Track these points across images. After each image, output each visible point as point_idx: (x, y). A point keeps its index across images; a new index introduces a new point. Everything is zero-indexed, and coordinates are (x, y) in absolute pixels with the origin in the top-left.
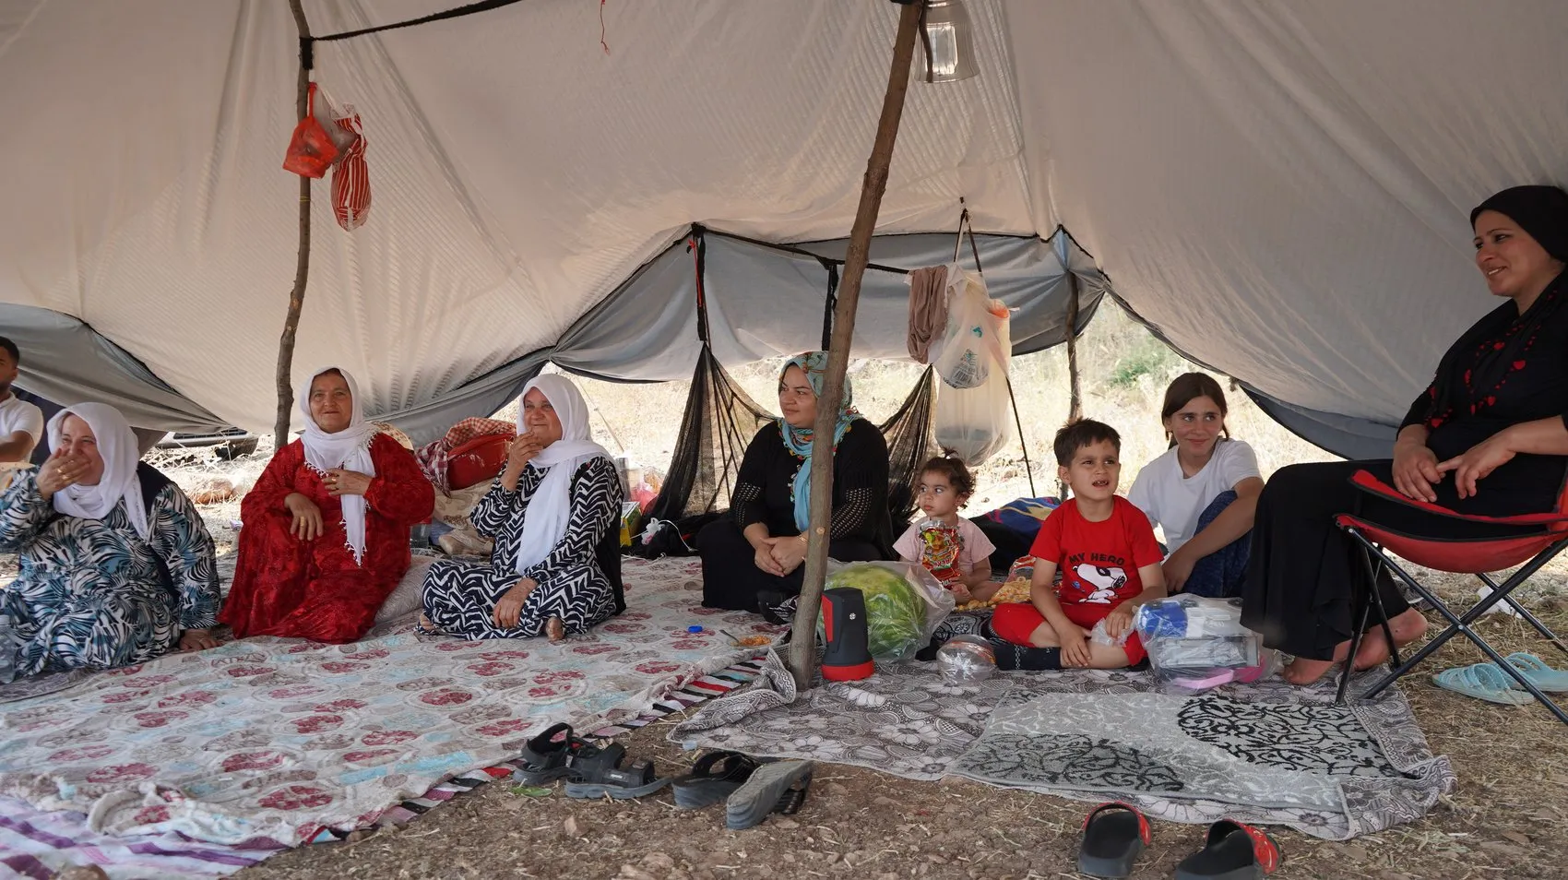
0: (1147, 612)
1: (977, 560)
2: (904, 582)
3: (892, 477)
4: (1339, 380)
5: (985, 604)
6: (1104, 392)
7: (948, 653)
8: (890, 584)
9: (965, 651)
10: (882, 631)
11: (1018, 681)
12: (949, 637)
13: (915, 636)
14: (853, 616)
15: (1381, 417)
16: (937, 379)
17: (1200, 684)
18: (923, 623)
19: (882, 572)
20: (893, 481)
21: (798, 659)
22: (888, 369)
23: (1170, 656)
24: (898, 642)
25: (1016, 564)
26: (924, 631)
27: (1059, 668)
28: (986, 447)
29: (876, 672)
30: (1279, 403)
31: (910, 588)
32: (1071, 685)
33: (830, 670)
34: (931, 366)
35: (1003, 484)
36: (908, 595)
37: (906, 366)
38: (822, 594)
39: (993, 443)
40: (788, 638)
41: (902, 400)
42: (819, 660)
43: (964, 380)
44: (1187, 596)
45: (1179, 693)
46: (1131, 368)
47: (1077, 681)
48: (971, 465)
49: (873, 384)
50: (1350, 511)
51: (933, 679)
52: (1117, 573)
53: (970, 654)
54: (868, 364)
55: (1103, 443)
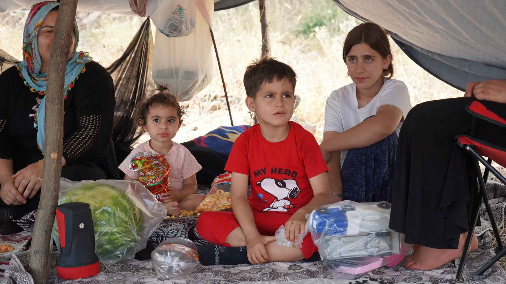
0: (317, 217)
1: (186, 177)
2: (124, 196)
3: (118, 111)
4: (463, 32)
5: (192, 212)
6: (291, 42)
7: (161, 253)
8: (114, 198)
9: (174, 251)
10: (107, 237)
11: (217, 273)
12: (162, 241)
13: (135, 241)
14: (82, 226)
15: (493, 61)
16: (153, 28)
17: (358, 270)
18: (140, 230)
19: (106, 189)
20: (118, 114)
21: (36, 263)
22: (117, 21)
23: (335, 249)
24: (120, 246)
25: (217, 180)
26: (141, 236)
27: (248, 263)
28: (194, 85)
29: (103, 271)
30: (419, 50)
31: (129, 201)
32: (258, 275)
33: (63, 270)
34: (148, 19)
35: (210, 116)
36: (128, 207)
37: (131, 19)
38: (56, 208)
39: (199, 82)
40: (28, 246)
41: (126, 46)
42: (55, 263)
43: (175, 30)
44: (347, 202)
45: (342, 278)
46: (312, 21)
47: (263, 272)
48: (182, 100)
49: (104, 33)
50: (468, 134)
51: (149, 275)
52: (291, 184)
53: (178, 253)
54: (99, 17)
55: (282, 81)
